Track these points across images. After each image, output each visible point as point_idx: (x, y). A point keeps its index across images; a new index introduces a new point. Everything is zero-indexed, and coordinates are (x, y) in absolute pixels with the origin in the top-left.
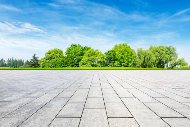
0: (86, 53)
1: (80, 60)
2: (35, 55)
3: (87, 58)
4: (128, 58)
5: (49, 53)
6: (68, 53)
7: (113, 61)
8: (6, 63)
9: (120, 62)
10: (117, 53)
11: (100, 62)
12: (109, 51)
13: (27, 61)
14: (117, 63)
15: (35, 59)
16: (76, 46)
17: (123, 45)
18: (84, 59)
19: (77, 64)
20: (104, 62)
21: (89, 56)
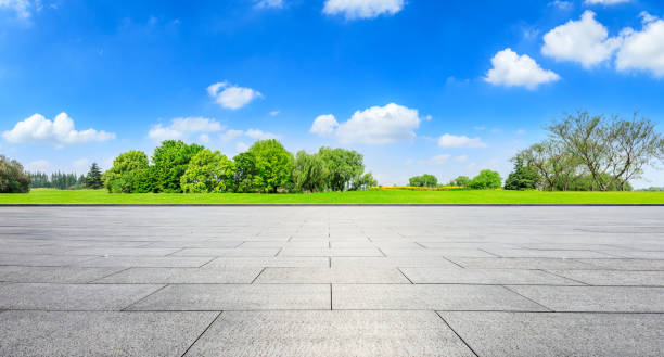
0: (195, 158)
1: (181, 173)
2: (94, 165)
3: (197, 168)
4: (281, 169)
5: (122, 160)
6: (158, 159)
7: (250, 175)
8: (50, 180)
9: (265, 178)
10: (258, 158)
11: (223, 177)
12: (242, 155)
13: (82, 177)
14: (258, 179)
15: (95, 171)
16: (173, 144)
17: (270, 143)
18: (191, 170)
19: (174, 182)
20: (232, 177)
21: (200, 164)
